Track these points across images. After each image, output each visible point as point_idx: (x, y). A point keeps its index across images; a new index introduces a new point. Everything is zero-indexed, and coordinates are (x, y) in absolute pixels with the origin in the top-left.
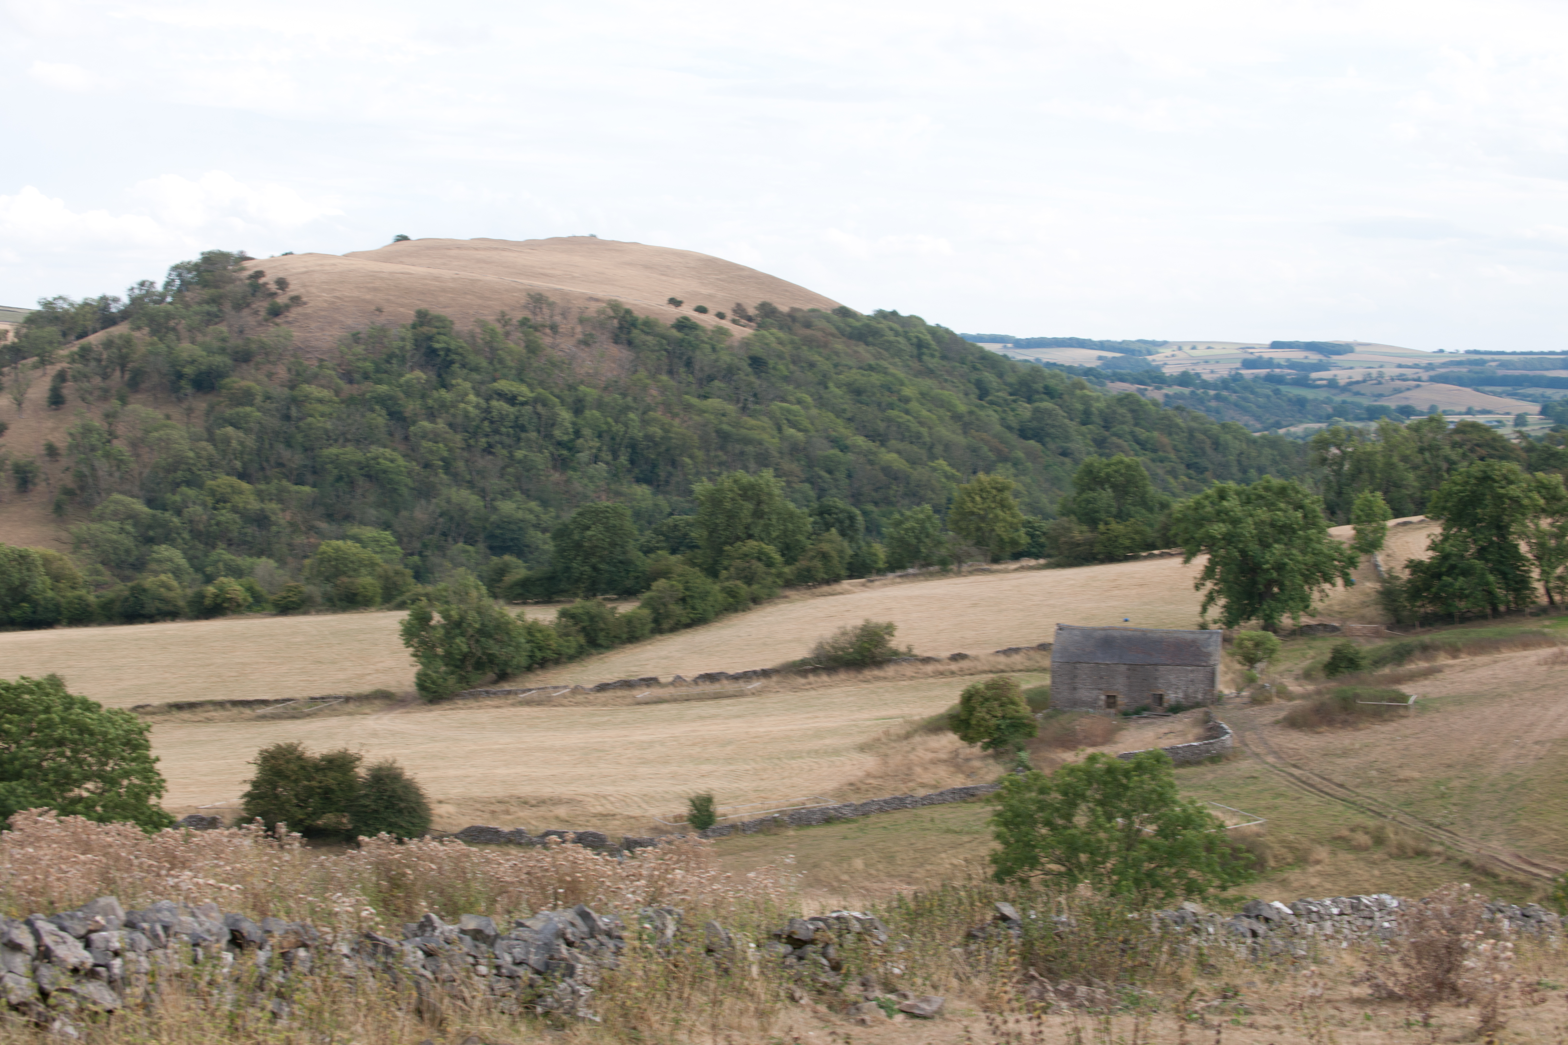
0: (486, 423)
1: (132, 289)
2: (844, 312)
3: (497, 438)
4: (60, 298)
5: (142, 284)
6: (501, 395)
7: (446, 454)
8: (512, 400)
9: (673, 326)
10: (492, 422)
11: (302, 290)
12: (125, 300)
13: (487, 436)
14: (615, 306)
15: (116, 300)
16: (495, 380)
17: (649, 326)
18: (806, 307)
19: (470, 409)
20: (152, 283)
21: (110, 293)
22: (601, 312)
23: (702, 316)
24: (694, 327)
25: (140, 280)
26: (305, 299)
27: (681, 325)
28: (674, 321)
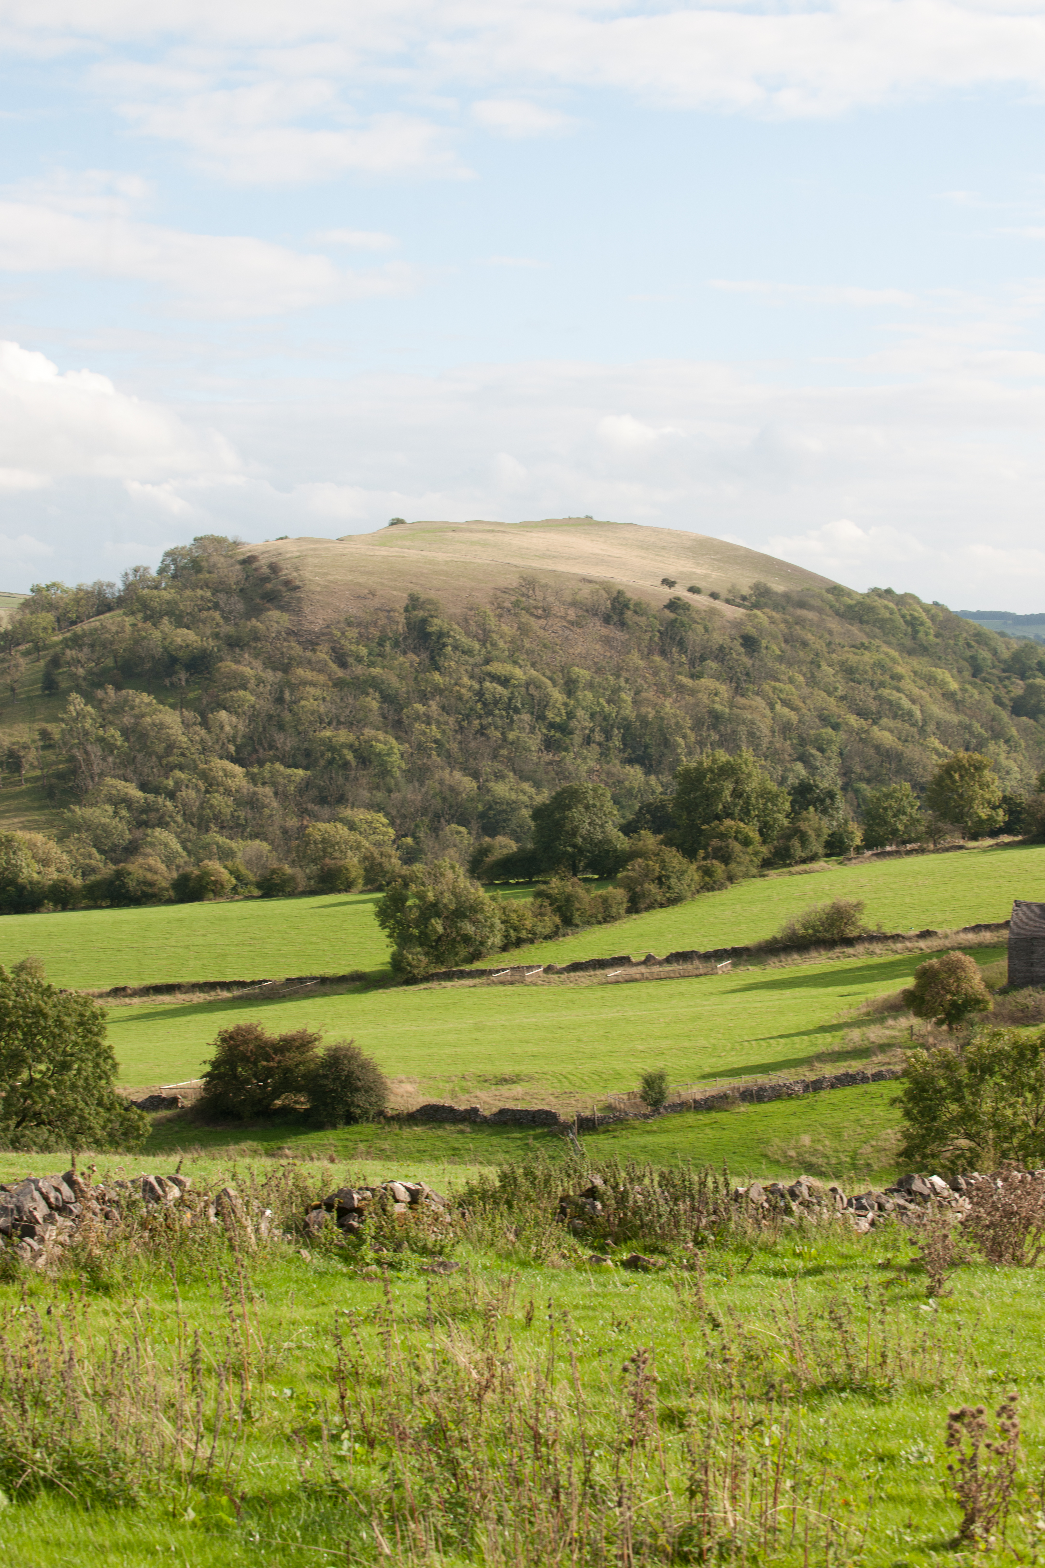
0: (479, 705)
1: (126, 574)
2: (838, 591)
3: (490, 720)
4: (54, 584)
5: (136, 570)
6: (493, 677)
7: (439, 736)
8: (504, 681)
9: (666, 607)
10: (485, 704)
11: (295, 574)
12: (120, 585)
13: (480, 717)
14: (608, 586)
15: (111, 585)
16: (487, 662)
17: (641, 607)
18: (800, 586)
19: (463, 691)
20: (146, 569)
21: (105, 579)
22: (594, 593)
23: (696, 597)
24: (686, 607)
25: (134, 566)
26: (297, 583)
27: (674, 605)
28: (667, 602)
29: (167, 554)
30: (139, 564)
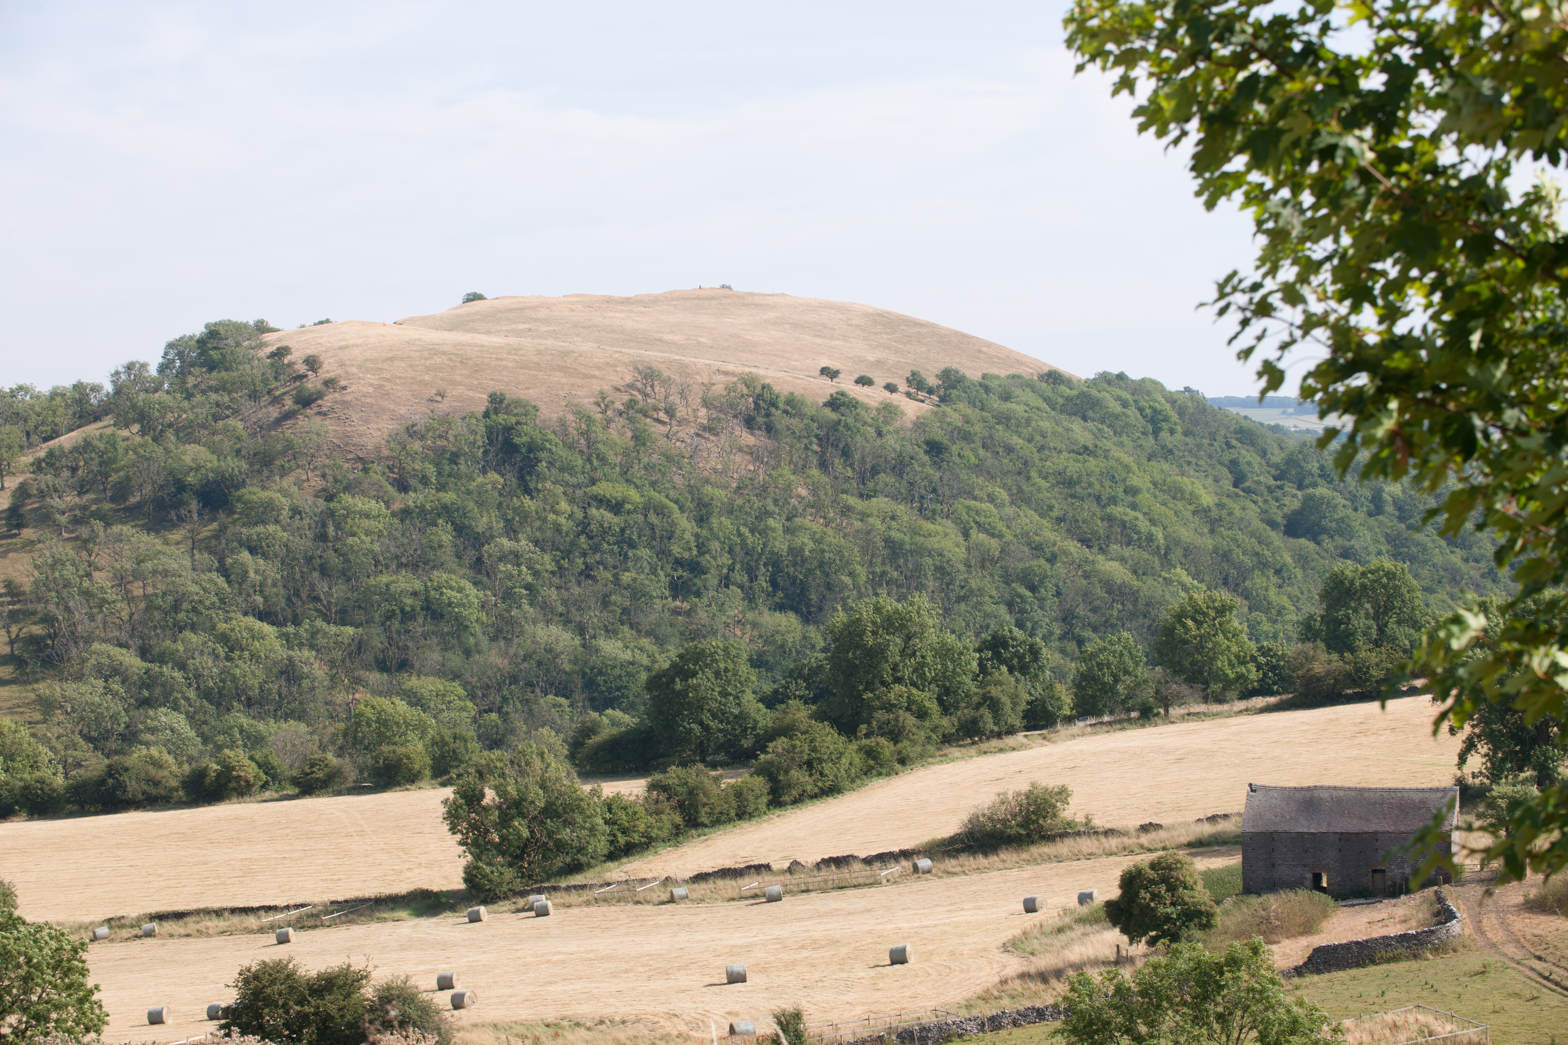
0: (583, 539)
1: (117, 373)
2: (1054, 377)
3: (598, 557)
4: (21, 388)
5: (130, 367)
6: (601, 501)
7: (530, 579)
8: (616, 507)
9: (826, 405)
10: (590, 537)
11: (340, 371)
12: (109, 388)
13: (584, 555)
14: (748, 381)
15: (96, 389)
16: (593, 482)
17: (793, 405)
18: (1003, 373)
19: (562, 520)
20: (144, 366)
21: (88, 379)
22: (730, 389)
23: (866, 389)
24: (853, 405)
25: (126, 361)
26: (343, 383)
27: (836, 403)
28: (827, 398)
29: (170, 346)
30: (134, 359)
